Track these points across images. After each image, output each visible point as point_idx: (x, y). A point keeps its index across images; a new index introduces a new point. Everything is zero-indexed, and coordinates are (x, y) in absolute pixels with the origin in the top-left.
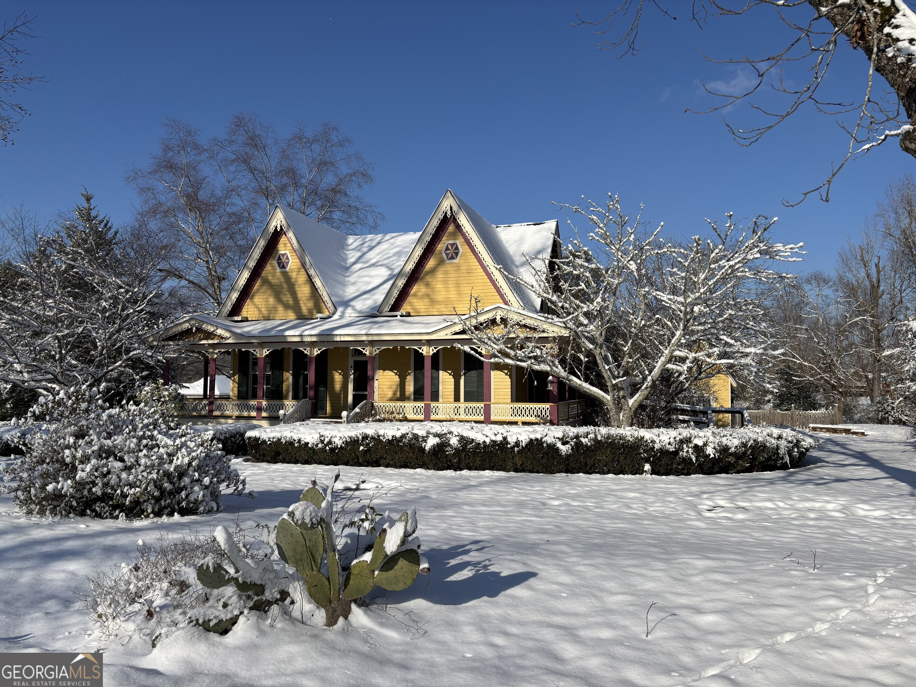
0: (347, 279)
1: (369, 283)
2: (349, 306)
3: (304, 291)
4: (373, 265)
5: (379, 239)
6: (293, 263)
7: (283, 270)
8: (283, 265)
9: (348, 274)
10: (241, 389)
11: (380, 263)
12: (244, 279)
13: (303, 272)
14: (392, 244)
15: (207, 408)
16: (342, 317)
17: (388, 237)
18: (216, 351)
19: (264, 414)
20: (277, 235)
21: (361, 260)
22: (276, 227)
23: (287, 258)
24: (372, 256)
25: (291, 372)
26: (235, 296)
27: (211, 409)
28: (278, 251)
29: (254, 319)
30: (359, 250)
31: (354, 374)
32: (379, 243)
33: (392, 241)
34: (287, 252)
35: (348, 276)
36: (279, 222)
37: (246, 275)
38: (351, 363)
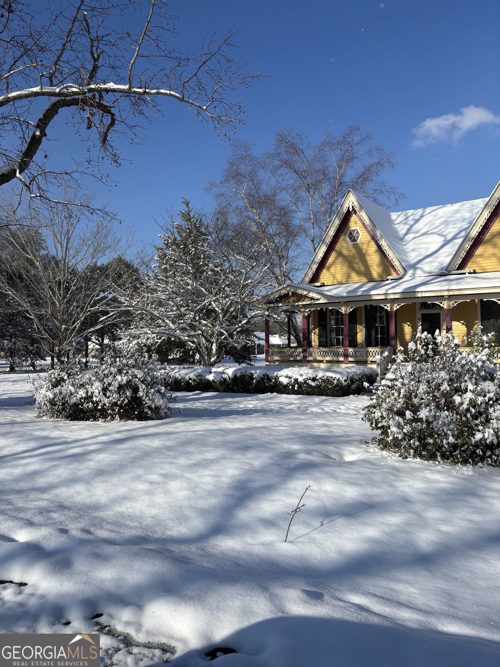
0: (405, 247)
1: (426, 249)
2: (417, 268)
3: (374, 259)
4: (424, 234)
5: (421, 212)
6: (363, 237)
7: (354, 243)
8: (354, 239)
9: (404, 243)
10: (321, 339)
11: (430, 232)
12: (322, 252)
13: (373, 243)
14: (435, 216)
15: (301, 355)
16: (413, 276)
17: (428, 210)
18: (307, 310)
19: (350, 359)
20: (348, 214)
21: (412, 231)
22: (349, 208)
23: (358, 233)
24: (420, 227)
25: (364, 325)
26: (315, 267)
27: (304, 355)
28: (349, 227)
29: (329, 284)
30: (406, 224)
31: (422, 325)
32: (422, 216)
33: (434, 213)
34: (358, 228)
35: (405, 245)
36: (351, 204)
37: (323, 249)
38: (419, 315)
